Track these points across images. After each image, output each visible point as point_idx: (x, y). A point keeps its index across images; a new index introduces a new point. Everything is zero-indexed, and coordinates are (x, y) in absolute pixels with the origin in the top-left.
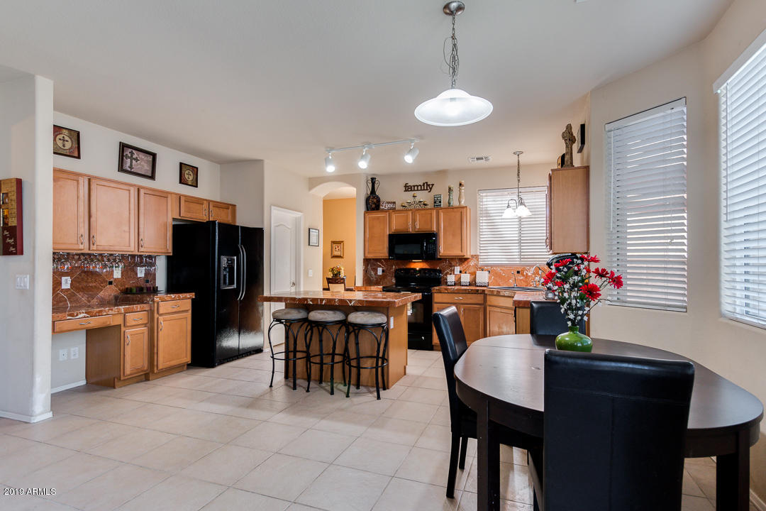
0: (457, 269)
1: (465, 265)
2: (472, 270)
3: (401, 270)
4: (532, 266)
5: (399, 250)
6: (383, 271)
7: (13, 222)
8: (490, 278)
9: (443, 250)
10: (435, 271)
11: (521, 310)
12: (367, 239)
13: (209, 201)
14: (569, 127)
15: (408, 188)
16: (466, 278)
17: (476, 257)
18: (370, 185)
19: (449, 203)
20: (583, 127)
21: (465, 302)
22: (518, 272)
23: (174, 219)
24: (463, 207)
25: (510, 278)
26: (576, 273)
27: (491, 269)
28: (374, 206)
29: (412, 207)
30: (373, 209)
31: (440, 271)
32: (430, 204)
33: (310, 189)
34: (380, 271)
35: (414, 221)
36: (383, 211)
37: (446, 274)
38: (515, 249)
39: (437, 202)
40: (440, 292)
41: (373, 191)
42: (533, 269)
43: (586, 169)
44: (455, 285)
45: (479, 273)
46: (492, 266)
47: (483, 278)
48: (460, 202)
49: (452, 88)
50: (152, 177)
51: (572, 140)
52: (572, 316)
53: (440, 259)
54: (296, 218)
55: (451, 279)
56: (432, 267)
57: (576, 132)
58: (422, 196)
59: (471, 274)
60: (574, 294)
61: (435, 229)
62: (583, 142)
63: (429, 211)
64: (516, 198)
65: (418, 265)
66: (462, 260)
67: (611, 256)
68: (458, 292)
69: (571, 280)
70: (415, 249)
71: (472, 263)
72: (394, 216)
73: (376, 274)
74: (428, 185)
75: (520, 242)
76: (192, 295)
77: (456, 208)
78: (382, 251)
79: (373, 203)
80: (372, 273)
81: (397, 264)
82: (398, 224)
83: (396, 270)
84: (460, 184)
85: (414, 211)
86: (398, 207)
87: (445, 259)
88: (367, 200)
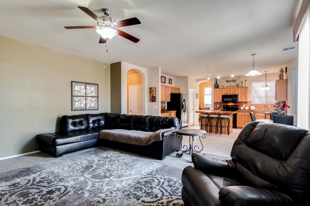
0: (244, 105)
1: (247, 104)
2: (249, 106)
3: (225, 105)
4: (270, 104)
5: (225, 100)
6: (219, 106)
7: (154, 96)
8: (255, 108)
9: (240, 100)
10: (236, 106)
11: (267, 115)
12: (215, 97)
13: (176, 88)
14: (282, 69)
15: (227, 81)
16: (247, 108)
17: (251, 102)
18: (216, 81)
19: (242, 86)
20: (286, 68)
21: (247, 115)
22: (265, 106)
23: (171, 93)
24: (247, 87)
25: (262, 108)
26: (280, 106)
27: (256, 105)
28: (217, 87)
29: (229, 87)
30: (217, 88)
31: (238, 106)
32: (235, 86)
33: (197, 83)
34: (218, 106)
35: (230, 91)
36: (220, 88)
37: (240, 107)
38: (264, 100)
39: (238, 86)
40: (239, 112)
41: (216, 83)
42: (270, 106)
43: (287, 80)
44: (243, 110)
45: (252, 107)
46: (256, 104)
47: (253, 108)
48: (245, 85)
49: (253, 70)
50: (165, 83)
51: (283, 72)
52: (279, 113)
53: (238, 102)
54: (193, 91)
55: (242, 108)
56: (235, 105)
57: (284, 70)
58: (233, 84)
59: (249, 107)
60: (280, 109)
61: (237, 94)
62: (286, 72)
63: (235, 88)
64: (265, 85)
65: (230, 104)
66: (246, 103)
67: (293, 103)
68: (245, 112)
69: (279, 107)
70: (231, 99)
71: (249, 104)
72: (224, 90)
73: (217, 107)
74: (234, 80)
75: (266, 97)
76: (176, 111)
77: (244, 87)
78: (220, 100)
79: (216, 86)
80: (216, 106)
81: (224, 104)
82: (225, 92)
83: (223, 106)
84: (246, 80)
85: (230, 89)
86: (225, 87)
87: (240, 102)
88: (215, 85)
